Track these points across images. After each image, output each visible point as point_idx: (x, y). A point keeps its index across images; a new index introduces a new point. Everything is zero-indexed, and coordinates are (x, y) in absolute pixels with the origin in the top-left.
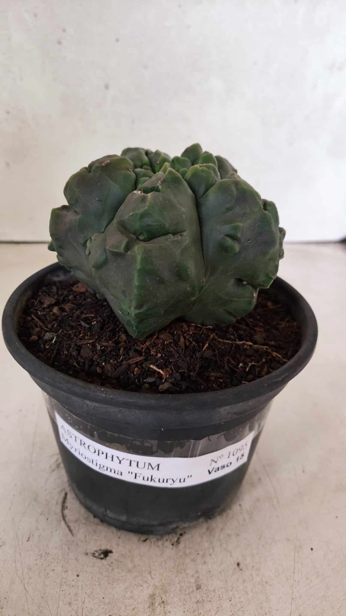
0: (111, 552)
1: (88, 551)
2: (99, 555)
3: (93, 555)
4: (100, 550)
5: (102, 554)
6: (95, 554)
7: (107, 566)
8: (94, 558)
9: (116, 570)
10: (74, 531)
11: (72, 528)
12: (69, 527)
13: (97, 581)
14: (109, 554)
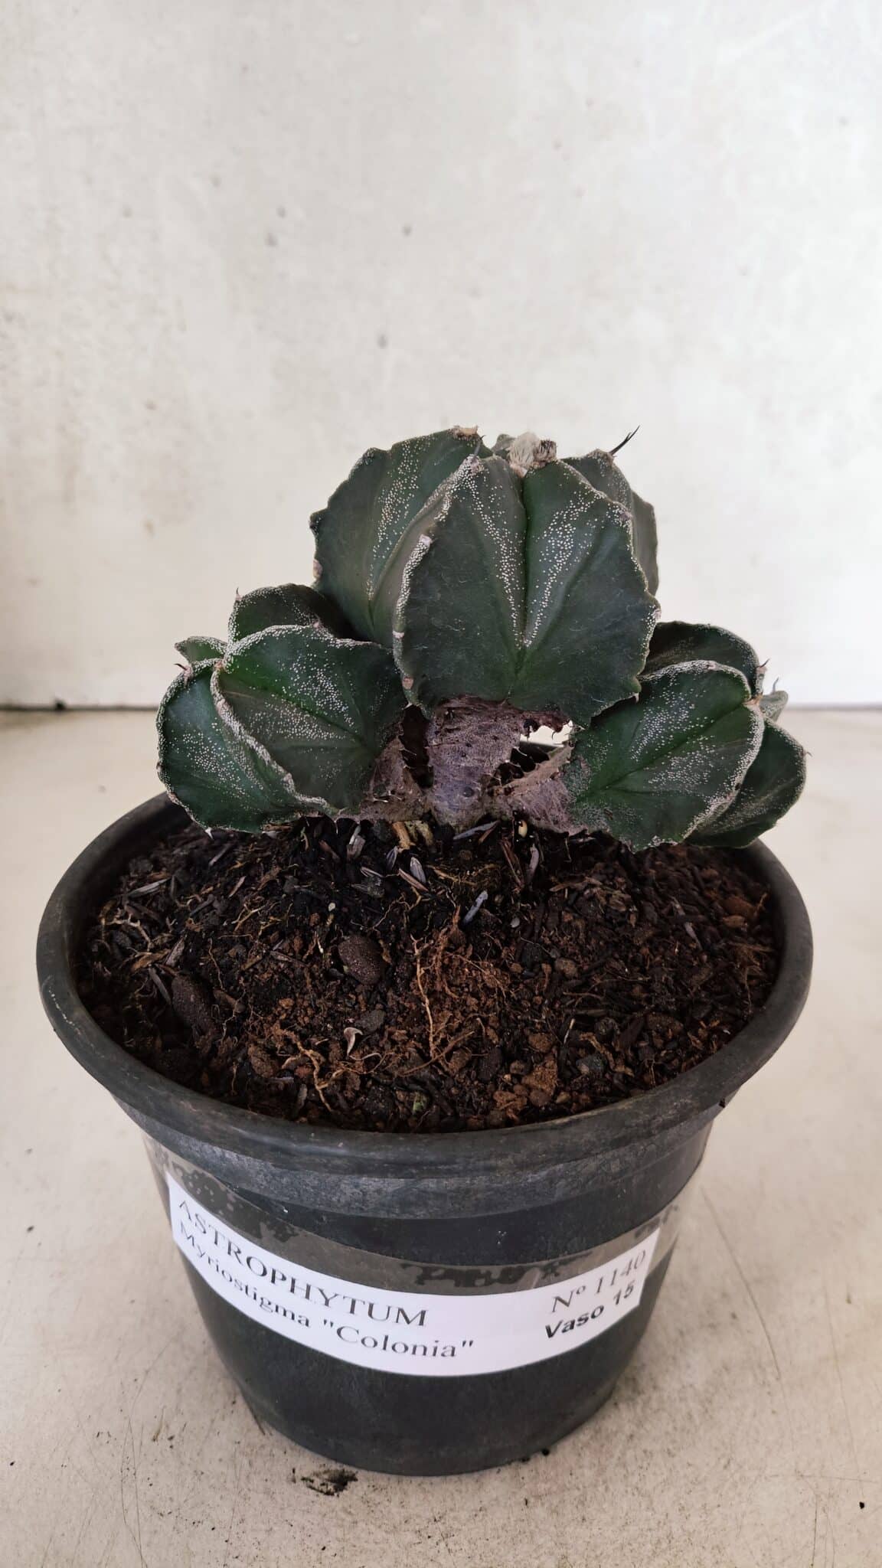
0: (352, 1478)
2: (324, 1484)
3: (311, 1484)
4: (326, 1471)
5: (330, 1483)
6: (312, 1480)
7: (343, 1515)
8: (311, 1492)
9: (361, 1525)
14: (348, 1485)
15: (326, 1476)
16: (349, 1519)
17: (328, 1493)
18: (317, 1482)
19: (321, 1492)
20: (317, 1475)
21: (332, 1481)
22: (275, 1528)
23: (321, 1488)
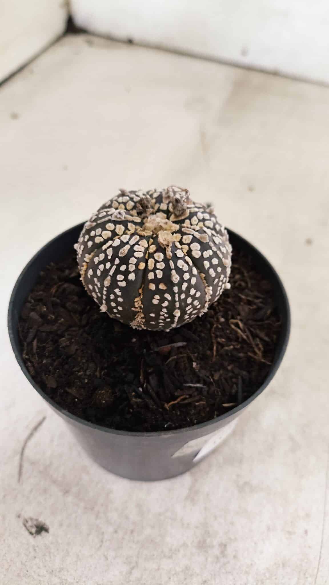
0: (47, 530)
1: (23, 513)
2: (32, 527)
3: (26, 523)
4: (36, 520)
5: (35, 527)
7: (31, 549)
8: (24, 528)
9: (37, 560)
10: (24, 476)
11: (24, 470)
12: (21, 466)
13: (8, 563)
14: (43, 533)
15: (35, 523)
16: (33, 554)
17: (31, 533)
18: (30, 523)
19: (28, 530)
20: (31, 519)
21: (37, 527)
23: (29, 528)
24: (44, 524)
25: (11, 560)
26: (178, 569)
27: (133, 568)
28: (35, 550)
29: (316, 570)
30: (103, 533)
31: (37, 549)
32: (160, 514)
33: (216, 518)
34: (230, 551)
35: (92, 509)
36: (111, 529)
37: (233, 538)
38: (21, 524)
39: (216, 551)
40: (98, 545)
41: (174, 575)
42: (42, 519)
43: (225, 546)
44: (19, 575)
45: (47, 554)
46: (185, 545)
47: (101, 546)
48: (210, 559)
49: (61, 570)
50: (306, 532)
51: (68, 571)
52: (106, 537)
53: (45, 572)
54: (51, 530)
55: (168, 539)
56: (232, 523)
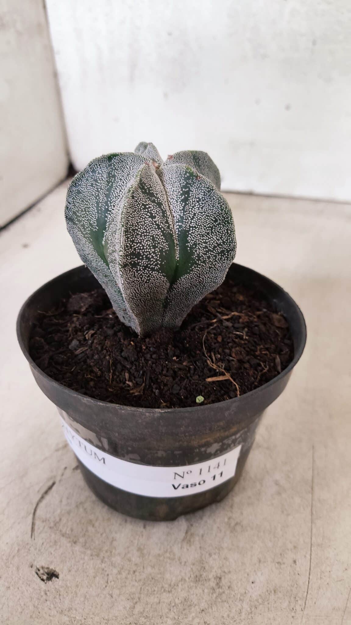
0: (57, 576)
1: (35, 563)
2: (43, 574)
3: (37, 571)
4: (48, 568)
5: (46, 574)
6: (39, 570)
7: (43, 593)
8: (36, 575)
9: (48, 603)
10: (36, 533)
11: (36, 527)
12: (33, 525)
13: (21, 607)
14: (54, 579)
15: (46, 571)
16: (44, 597)
17: (43, 580)
18: (42, 571)
20: (43, 568)
21: (48, 574)
22: (11, 588)
23: (41, 576)
24: (55, 571)
25: (24, 605)
26: (177, 601)
27: (136, 603)
28: (46, 594)
29: (306, 593)
30: (108, 575)
31: (48, 593)
32: (159, 555)
33: (210, 555)
34: (224, 582)
35: (98, 555)
36: (115, 571)
37: (226, 570)
38: (34, 573)
39: (213, 583)
40: (104, 586)
41: (173, 607)
42: (52, 567)
43: (220, 578)
44: (31, 617)
45: (58, 596)
46: (183, 580)
47: (106, 587)
48: (206, 591)
49: (70, 609)
50: (295, 562)
51: (76, 610)
52: (111, 578)
53: (56, 612)
54: (61, 576)
55: (168, 576)
56: (226, 559)
